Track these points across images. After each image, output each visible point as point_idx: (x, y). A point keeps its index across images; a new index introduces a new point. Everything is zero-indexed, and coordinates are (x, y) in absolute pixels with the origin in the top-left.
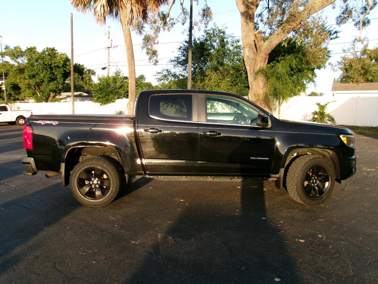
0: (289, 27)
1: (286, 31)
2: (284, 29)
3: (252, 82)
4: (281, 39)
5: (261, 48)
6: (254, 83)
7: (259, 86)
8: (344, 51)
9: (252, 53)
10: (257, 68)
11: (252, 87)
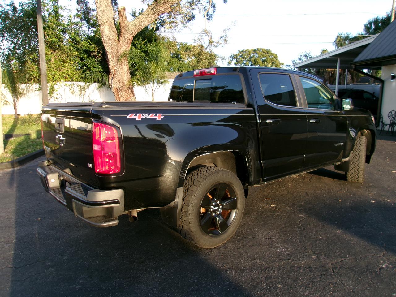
0: (160, 9)
1: (157, 12)
2: (155, 10)
3: (115, 66)
4: (151, 20)
5: (126, 27)
6: (117, 68)
7: (123, 71)
8: (195, 40)
9: (113, 33)
10: (122, 51)
11: (114, 72)
